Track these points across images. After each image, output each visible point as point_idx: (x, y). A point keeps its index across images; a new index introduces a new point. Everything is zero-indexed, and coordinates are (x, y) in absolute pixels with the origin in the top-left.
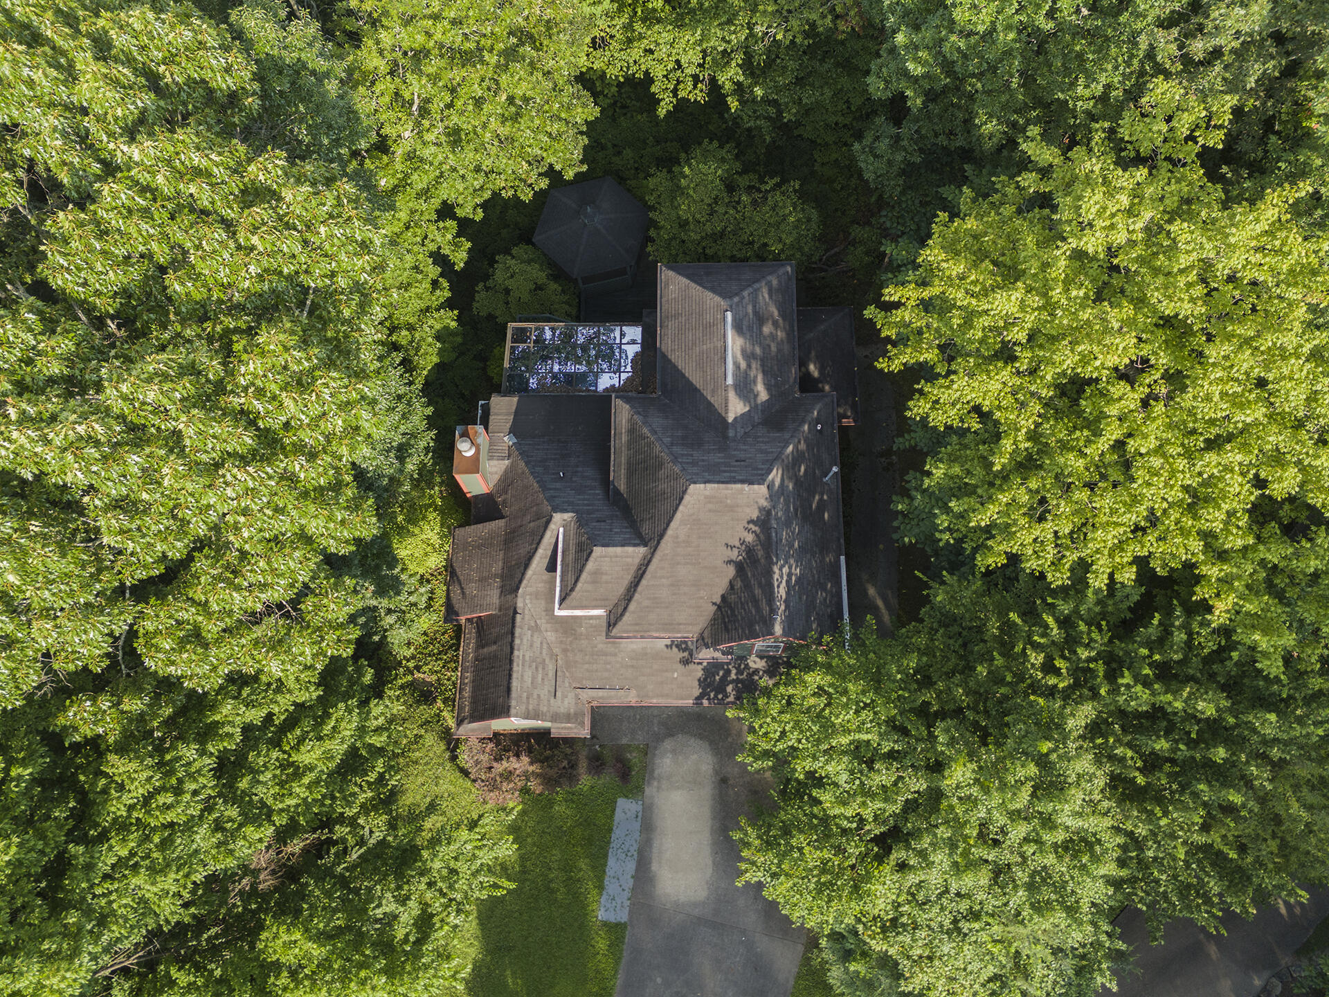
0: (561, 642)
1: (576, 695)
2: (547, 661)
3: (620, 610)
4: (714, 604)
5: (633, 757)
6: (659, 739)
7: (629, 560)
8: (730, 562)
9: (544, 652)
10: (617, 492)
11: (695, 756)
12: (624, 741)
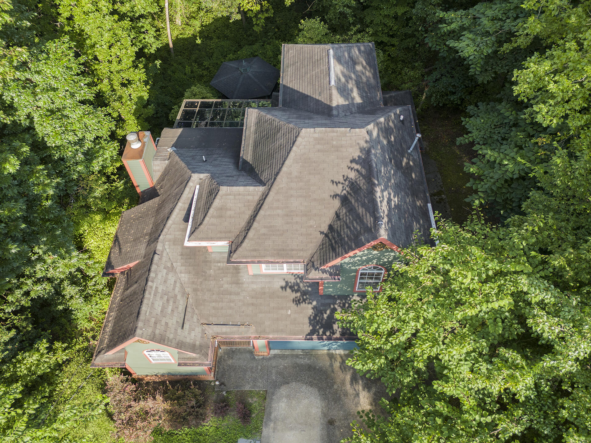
0: (193, 283)
1: (203, 331)
2: (179, 297)
3: (241, 239)
4: (322, 233)
5: (254, 401)
6: (276, 386)
7: (250, 198)
8: (335, 196)
9: (177, 289)
10: (245, 162)
11: (306, 401)
12: (247, 388)
